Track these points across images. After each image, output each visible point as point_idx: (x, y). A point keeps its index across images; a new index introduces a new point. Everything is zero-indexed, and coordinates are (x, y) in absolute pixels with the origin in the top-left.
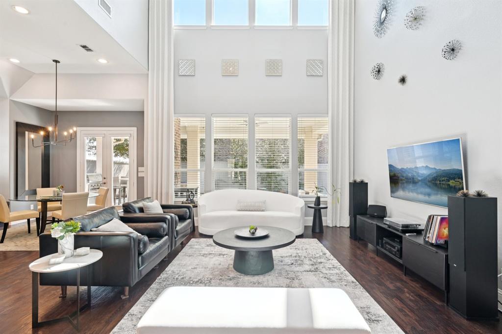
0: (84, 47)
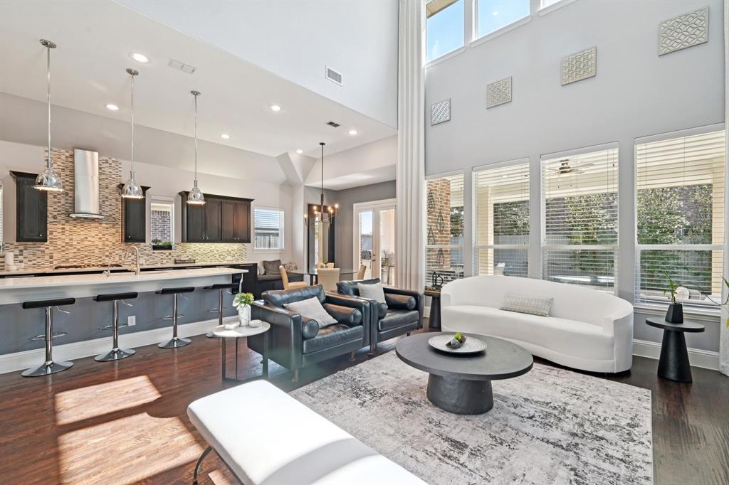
0: (331, 123)
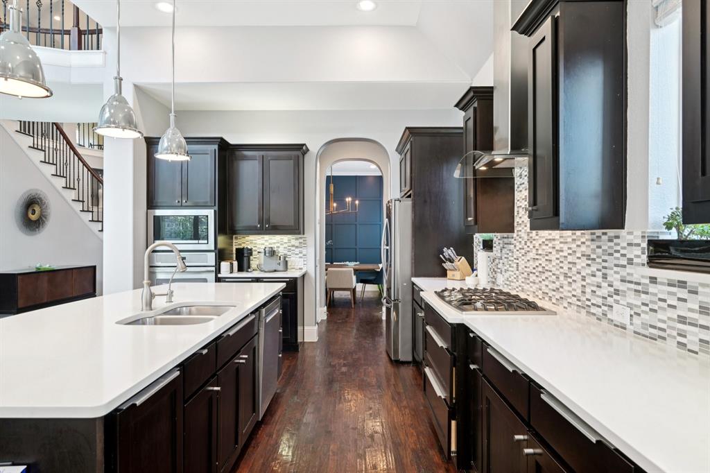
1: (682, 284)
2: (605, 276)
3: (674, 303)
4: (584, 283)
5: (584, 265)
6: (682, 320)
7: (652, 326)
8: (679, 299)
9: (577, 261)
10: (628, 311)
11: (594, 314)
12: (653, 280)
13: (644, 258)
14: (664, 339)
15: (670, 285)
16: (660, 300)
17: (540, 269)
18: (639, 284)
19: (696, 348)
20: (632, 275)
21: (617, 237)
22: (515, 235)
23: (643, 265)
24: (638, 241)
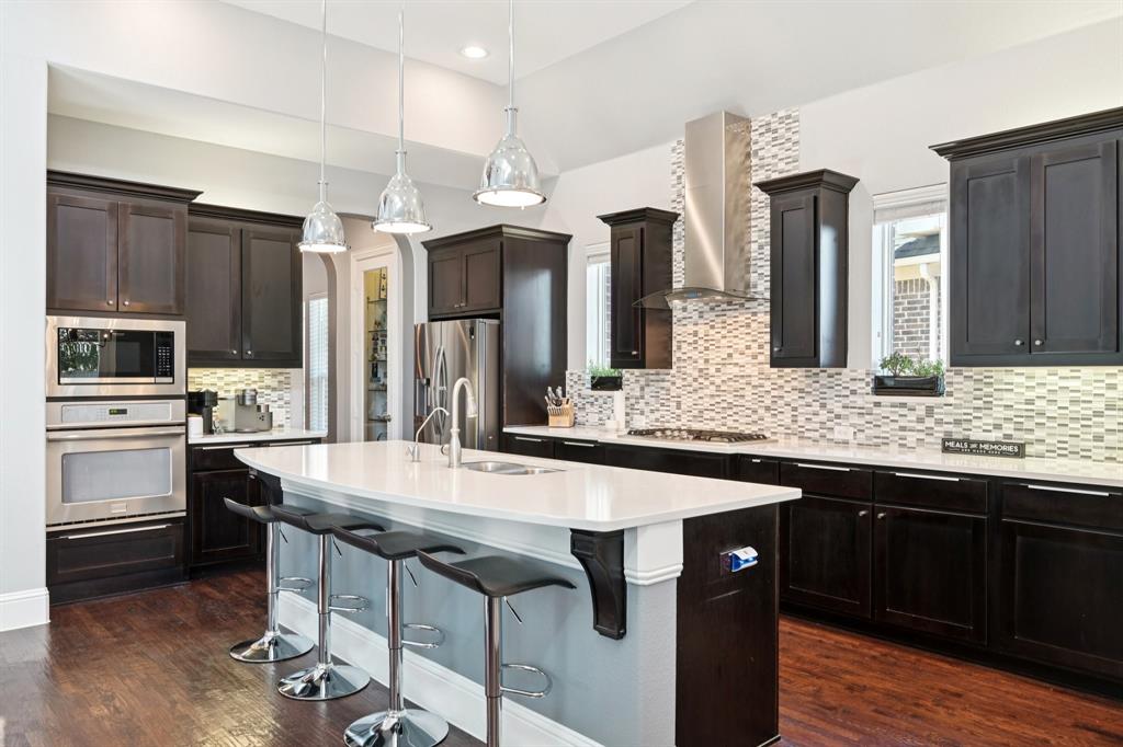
1: (903, 405)
2: (823, 406)
3: (896, 418)
4: (795, 413)
5: (796, 397)
6: (903, 429)
7: (875, 437)
8: (901, 415)
9: (785, 395)
10: (852, 430)
11: (810, 438)
12: (877, 404)
13: (869, 389)
14: (887, 444)
15: (892, 406)
16: (884, 417)
17: (725, 405)
18: (863, 408)
19: (913, 445)
20: (855, 402)
21: (840, 374)
22: (673, 371)
23: (868, 394)
24: (864, 376)
